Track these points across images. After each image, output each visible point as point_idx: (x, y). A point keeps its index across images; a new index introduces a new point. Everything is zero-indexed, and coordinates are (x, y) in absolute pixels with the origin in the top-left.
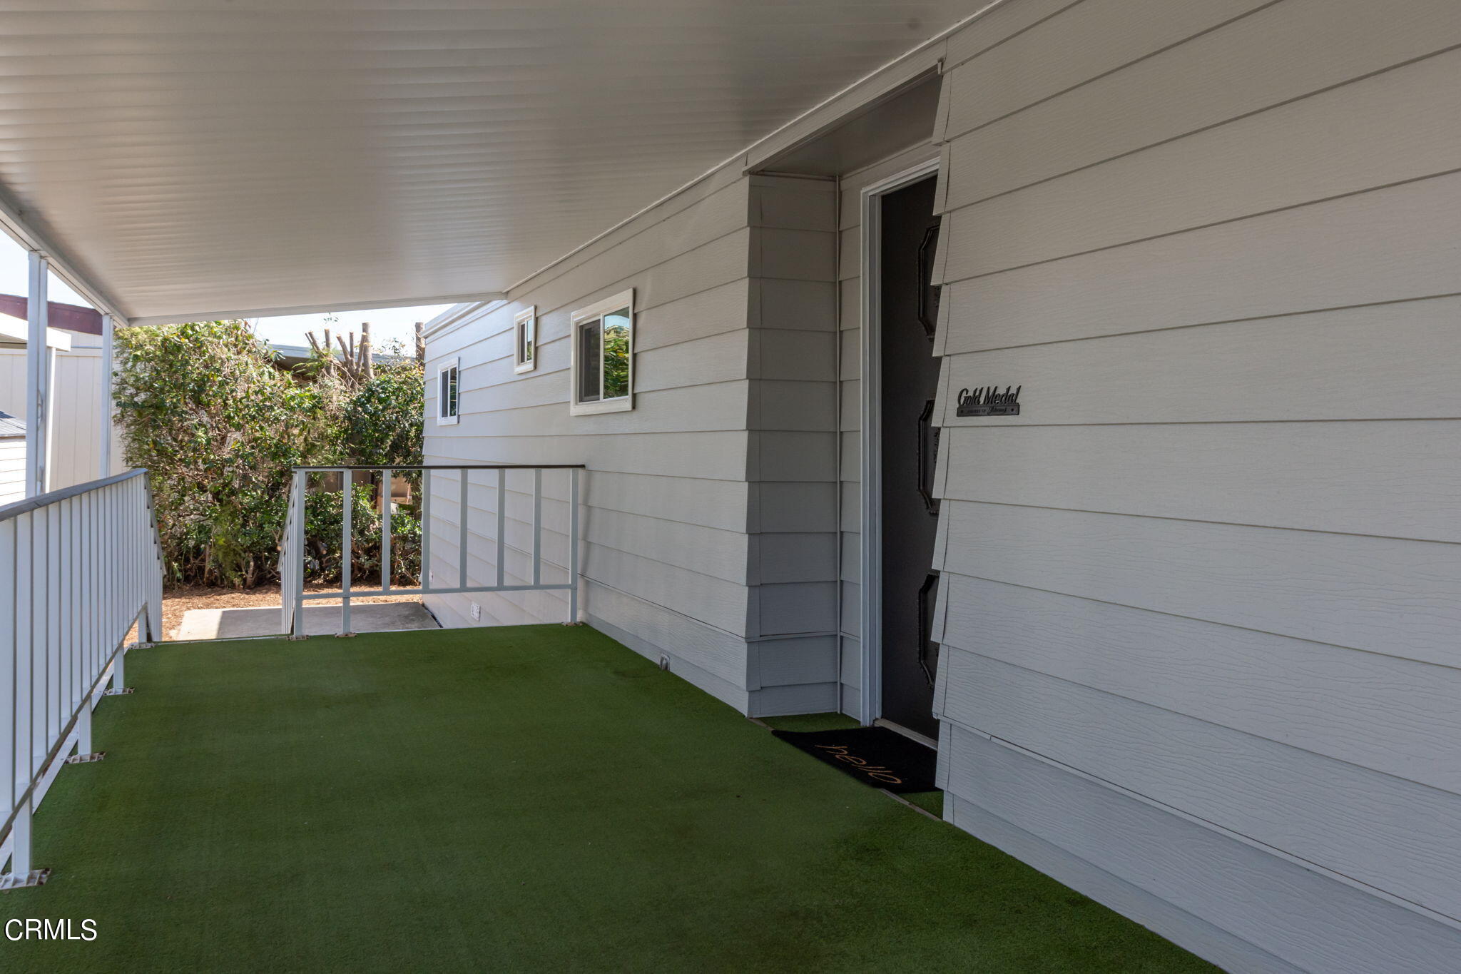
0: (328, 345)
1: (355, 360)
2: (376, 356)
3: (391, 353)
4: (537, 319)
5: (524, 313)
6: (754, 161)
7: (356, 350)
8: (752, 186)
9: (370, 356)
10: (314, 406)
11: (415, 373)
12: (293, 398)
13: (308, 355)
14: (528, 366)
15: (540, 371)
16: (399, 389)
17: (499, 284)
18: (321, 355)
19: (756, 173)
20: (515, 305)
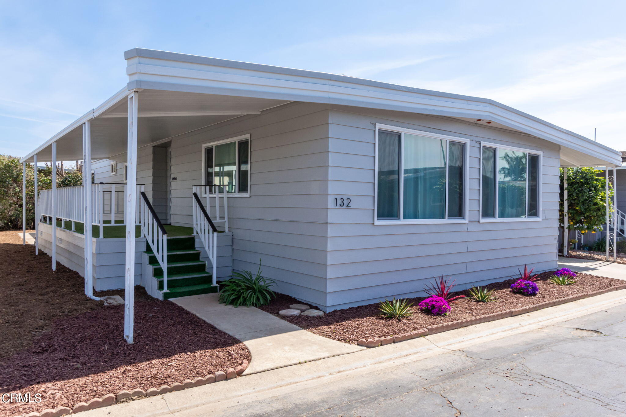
0: (51, 166)
1: (60, 170)
2: (65, 169)
3: (71, 169)
4: (116, 164)
5: (114, 163)
6: (154, 145)
7: (60, 168)
8: (153, 149)
9: (63, 169)
10: (50, 182)
11: (79, 174)
12: (44, 180)
13: (45, 169)
14: (114, 173)
15: (117, 174)
16: (74, 178)
17: (107, 156)
18: (49, 169)
19: (154, 147)
20: (111, 160)
